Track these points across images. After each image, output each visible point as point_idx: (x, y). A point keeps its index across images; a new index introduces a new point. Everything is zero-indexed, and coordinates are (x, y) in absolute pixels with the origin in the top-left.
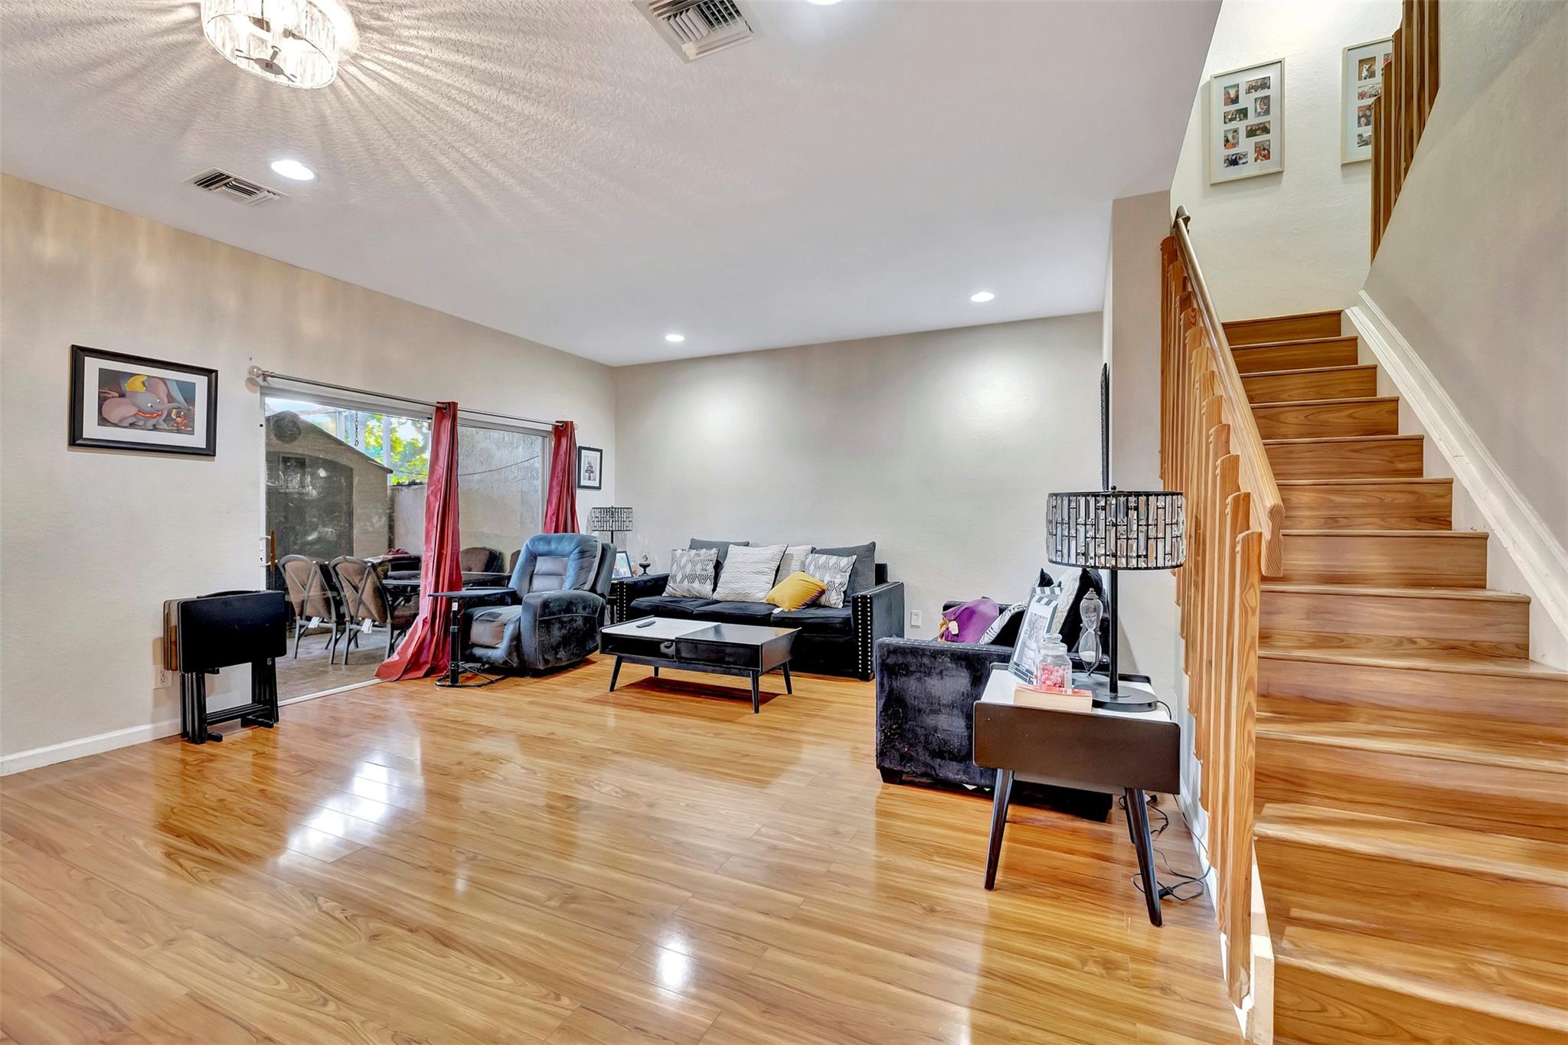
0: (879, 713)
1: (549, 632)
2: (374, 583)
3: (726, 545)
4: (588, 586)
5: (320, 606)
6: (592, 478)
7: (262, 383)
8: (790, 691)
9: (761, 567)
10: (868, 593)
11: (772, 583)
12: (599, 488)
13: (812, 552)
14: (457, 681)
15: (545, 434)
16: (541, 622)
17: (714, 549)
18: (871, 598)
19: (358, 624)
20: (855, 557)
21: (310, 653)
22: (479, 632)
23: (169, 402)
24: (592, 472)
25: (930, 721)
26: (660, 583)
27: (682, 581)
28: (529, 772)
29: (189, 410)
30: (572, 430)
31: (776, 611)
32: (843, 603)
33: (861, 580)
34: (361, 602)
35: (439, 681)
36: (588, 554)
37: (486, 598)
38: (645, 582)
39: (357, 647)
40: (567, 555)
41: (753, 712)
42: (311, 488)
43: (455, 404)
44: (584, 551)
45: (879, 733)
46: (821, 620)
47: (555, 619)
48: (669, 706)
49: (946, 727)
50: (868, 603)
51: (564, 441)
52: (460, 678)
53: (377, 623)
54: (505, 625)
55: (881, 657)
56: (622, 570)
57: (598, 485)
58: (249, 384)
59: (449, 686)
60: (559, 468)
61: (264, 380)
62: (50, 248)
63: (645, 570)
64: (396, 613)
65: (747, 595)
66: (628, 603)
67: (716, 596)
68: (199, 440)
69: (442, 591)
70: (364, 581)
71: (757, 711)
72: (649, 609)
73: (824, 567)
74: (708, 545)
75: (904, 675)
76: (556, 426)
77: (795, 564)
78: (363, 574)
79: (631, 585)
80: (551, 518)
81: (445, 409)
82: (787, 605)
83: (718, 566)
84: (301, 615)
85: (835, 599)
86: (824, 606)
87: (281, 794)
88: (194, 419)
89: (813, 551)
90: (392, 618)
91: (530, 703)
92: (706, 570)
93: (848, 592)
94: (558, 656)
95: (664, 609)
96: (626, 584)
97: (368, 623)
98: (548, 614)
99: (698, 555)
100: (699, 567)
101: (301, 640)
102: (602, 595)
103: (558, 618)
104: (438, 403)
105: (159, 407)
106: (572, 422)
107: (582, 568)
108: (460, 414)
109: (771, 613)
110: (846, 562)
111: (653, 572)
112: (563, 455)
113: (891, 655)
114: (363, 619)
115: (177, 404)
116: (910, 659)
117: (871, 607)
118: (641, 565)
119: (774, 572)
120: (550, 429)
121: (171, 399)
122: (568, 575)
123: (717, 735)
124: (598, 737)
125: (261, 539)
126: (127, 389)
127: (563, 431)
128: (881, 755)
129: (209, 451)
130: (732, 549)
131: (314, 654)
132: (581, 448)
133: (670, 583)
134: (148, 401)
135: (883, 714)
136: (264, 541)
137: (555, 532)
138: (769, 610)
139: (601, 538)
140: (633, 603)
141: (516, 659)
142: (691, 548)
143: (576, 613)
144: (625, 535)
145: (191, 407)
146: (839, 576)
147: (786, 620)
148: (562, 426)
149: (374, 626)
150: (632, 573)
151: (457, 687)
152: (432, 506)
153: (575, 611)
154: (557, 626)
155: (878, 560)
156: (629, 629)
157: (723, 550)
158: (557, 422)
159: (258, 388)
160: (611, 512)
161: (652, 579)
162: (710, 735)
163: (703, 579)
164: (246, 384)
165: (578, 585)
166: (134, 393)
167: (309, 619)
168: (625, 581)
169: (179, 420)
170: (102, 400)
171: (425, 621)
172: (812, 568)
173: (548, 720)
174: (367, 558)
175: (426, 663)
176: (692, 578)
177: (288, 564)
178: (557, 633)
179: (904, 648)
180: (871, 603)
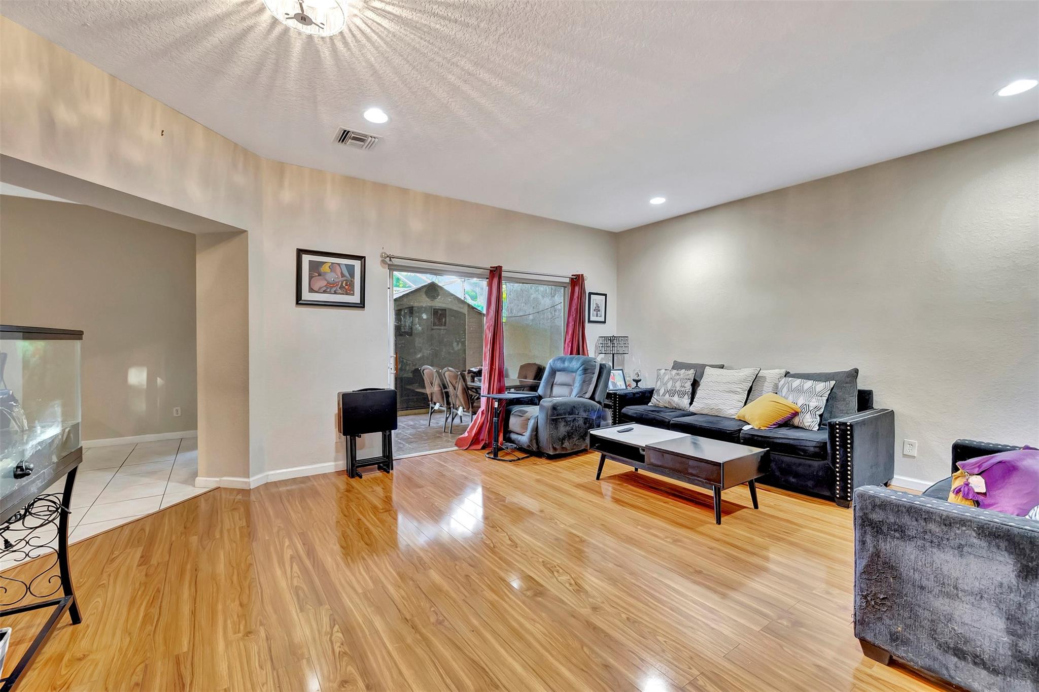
0: (858, 575)
1: (556, 428)
2: (462, 386)
3: (703, 367)
4: (589, 395)
5: (439, 397)
6: (599, 315)
7: (389, 263)
8: (756, 506)
9: (734, 387)
10: (848, 419)
11: (744, 402)
12: (604, 322)
13: (785, 376)
14: (497, 456)
15: (565, 285)
16: (553, 420)
17: (692, 370)
18: (851, 426)
19: (456, 409)
20: (833, 383)
21: (438, 423)
22: (514, 422)
23: (342, 277)
24: (599, 311)
25: (941, 604)
26: (645, 396)
27: (664, 395)
28: (513, 544)
29: (352, 281)
30: (583, 280)
31: (746, 428)
32: (819, 425)
33: (840, 405)
34: (457, 396)
35: (488, 453)
36: (589, 371)
37: (522, 399)
38: (634, 394)
39: (462, 422)
40: (575, 372)
41: (715, 522)
42: (418, 326)
43: (500, 267)
44: (587, 369)
45: (858, 598)
46: (792, 442)
47: (562, 418)
48: (640, 502)
49: (967, 620)
50: (848, 430)
51: (577, 289)
52: (500, 454)
53: (465, 410)
54: (529, 419)
55: (862, 509)
56: (617, 383)
57: (604, 320)
58: (383, 264)
59: (492, 458)
60: (573, 309)
61: (390, 260)
62: (287, 196)
63: (637, 384)
64: (475, 404)
65: (719, 410)
66: (620, 409)
67: (692, 409)
68: (356, 299)
69: (493, 393)
70: (457, 383)
71: (719, 522)
72: (635, 415)
73: (799, 391)
74: (687, 367)
75: (898, 538)
76: (572, 278)
77: (768, 386)
78: (457, 379)
79: (623, 395)
80: (568, 345)
81: (495, 271)
82: (757, 423)
83: (695, 384)
84: (432, 401)
85: (810, 421)
86: (797, 427)
87: (366, 525)
88: (354, 286)
89: (787, 374)
90: (472, 407)
91: (538, 481)
92: (685, 387)
93: (825, 415)
94: (564, 446)
95: (646, 416)
96: (618, 395)
97: (461, 408)
98: (557, 414)
99: (678, 374)
100: (678, 384)
101: (432, 415)
102: (599, 403)
103: (564, 418)
104: (491, 267)
105: (337, 280)
106: (582, 275)
107: (584, 382)
108: (504, 274)
109: (741, 429)
110: (823, 388)
111: (643, 386)
112: (576, 299)
113: (877, 510)
114: (459, 406)
115: (345, 278)
116: (906, 520)
117: (852, 435)
118: (634, 380)
119: (747, 392)
120: (568, 281)
121: (343, 275)
122: (575, 386)
123: (675, 541)
124: (573, 522)
125: (391, 357)
126: (322, 271)
127: (577, 281)
128: (860, 623)
129: (361, 305)
130: (708, 370)
131: (440, 424)
132: (590, 294)
133: (655, 396)
134: (331, 277)
135: (864, 576)
136: (393, 358)
137: (570, 355)
138: (739, 426)
139: (600, 359)
140: (624, 410)
141: (535, 445)
142: (673, 368)
143: (578, 415)
144: (624, 357)
145: (352, 279)
146: (814, 400)
147: (756, 438)
148: (576, 278)
149: (464, 411)
150: (626, 386)
151: (497, 459)
152: (487, 337)
153: (577, 413)
154: (563, 424)
155: (862, 385)
156: (611, 433)
157: (700, 370)
158: (572, 276)
159: (387, 266)
160: (612, 339)
161: (641, 392)
162: (668, 540)
163: (681, 394)
164: (381, 264)
165: (581, 394)
166: (325, 273)
167: (435, 404)
168: (618, 392)
169: (347, 287)
170: (311, 278)
171: (483, 413)
172: (785, 390)
173: (545, 498)
174: (472, 368)
175: (482, 440)
176: (672, 393)
177: (425, 371)
178: (563, 429)
179: (898, 506)
180: (851, 430)
